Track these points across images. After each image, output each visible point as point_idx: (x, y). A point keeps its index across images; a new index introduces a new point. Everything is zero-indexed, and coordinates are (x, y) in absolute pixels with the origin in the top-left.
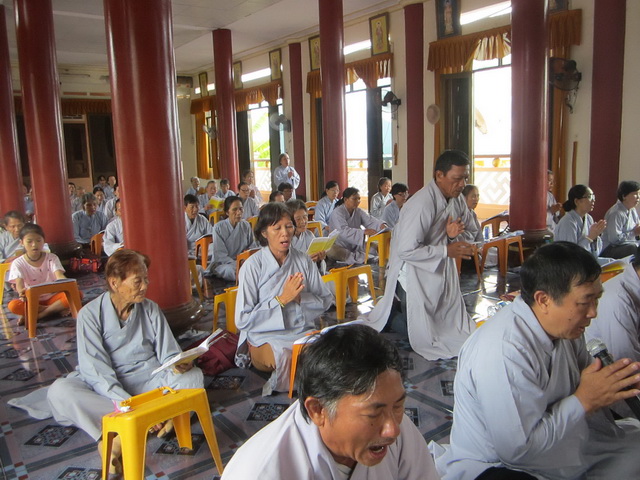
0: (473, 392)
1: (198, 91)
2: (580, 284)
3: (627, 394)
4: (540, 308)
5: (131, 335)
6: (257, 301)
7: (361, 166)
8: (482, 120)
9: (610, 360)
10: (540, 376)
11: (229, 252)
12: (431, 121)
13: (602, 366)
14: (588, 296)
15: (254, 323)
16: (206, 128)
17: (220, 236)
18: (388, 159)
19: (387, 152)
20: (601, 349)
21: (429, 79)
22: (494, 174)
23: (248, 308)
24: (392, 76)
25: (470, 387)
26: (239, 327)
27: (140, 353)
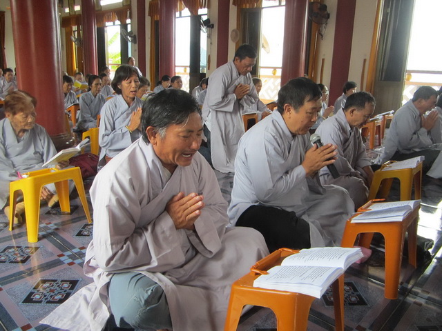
0: (245, 162)
1: (67, 10)
2: (309, 101)
3: (328, 162)
4: (287, 114)
5: (26, 149)
6: (113, 129)
7: (185, 71)
8: (267, 43)
9: (321, 145)
10: (283, 152)
11: (91, 114)
12: (233, 40)
13: (317, 148)
14: (313, 108)
15: (112, 142)
16: (73, 39)
17: (85, 102)
18: (203, 67)
19: (203, 61)
20: (318, 139)
21: (233, 11)
22: (272, 80)
23: (107, 132)
24: (208, 8)
25: (244, 159)
26: (101, 146)
27: (31, 159)
